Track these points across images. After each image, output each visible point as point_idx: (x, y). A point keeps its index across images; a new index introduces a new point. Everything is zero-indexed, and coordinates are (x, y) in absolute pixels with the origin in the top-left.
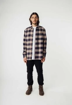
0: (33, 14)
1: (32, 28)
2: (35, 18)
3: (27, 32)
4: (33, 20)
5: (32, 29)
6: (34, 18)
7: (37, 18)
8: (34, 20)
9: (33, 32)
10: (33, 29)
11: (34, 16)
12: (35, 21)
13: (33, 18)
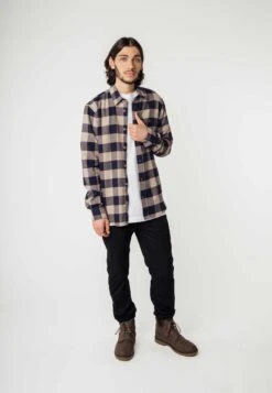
1: (121, 101)
2: (133, 61)
3: (100, 113)
4: (123, 67)
9: (126, 114)
10: (127, 103)
11: (129, 51)
13: (125, 58)
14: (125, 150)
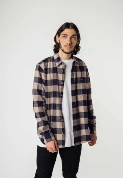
0: (67, 26)
1: (61, 64)
2: (71, 38)
3: (46, 71)
4: (64, 42)
5: (61, 67)
6: (68, 38)
7: (76, 37)
8: (69, 43)
9: (64, 73)
10: (65, 66)
11: (69, 32)
12: (70, 45)
13: (65, 36)
14: (62, 97)
